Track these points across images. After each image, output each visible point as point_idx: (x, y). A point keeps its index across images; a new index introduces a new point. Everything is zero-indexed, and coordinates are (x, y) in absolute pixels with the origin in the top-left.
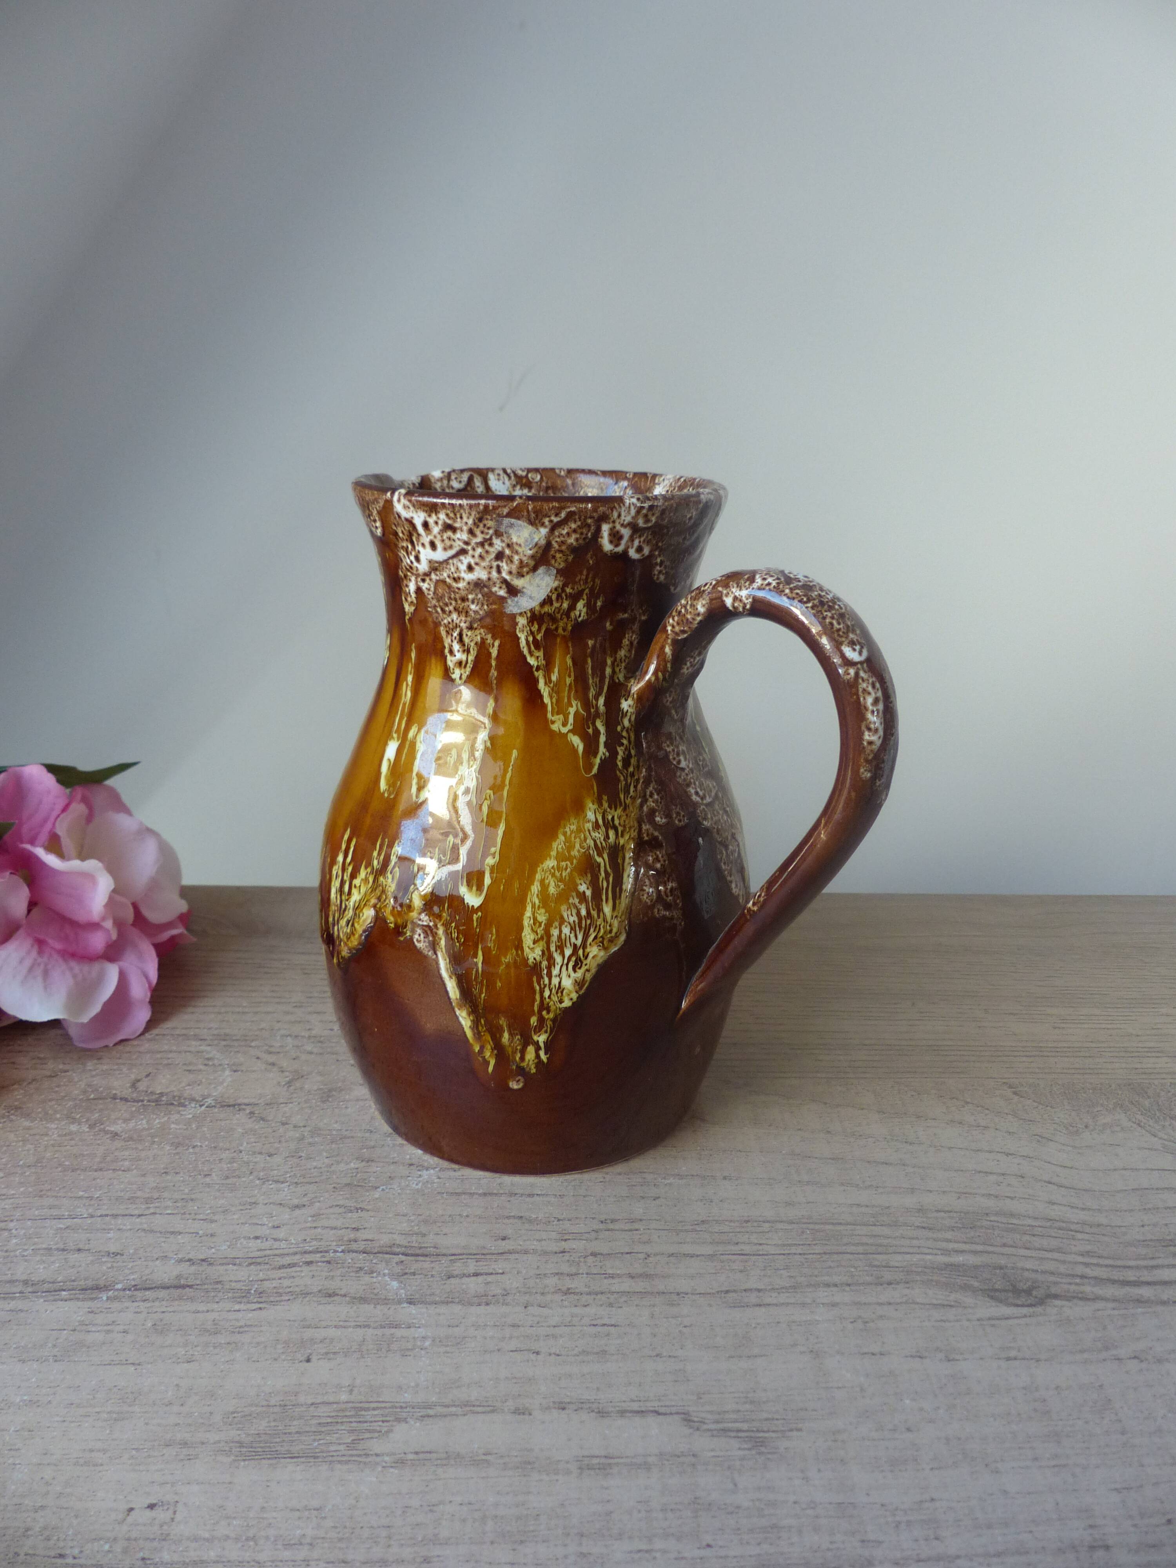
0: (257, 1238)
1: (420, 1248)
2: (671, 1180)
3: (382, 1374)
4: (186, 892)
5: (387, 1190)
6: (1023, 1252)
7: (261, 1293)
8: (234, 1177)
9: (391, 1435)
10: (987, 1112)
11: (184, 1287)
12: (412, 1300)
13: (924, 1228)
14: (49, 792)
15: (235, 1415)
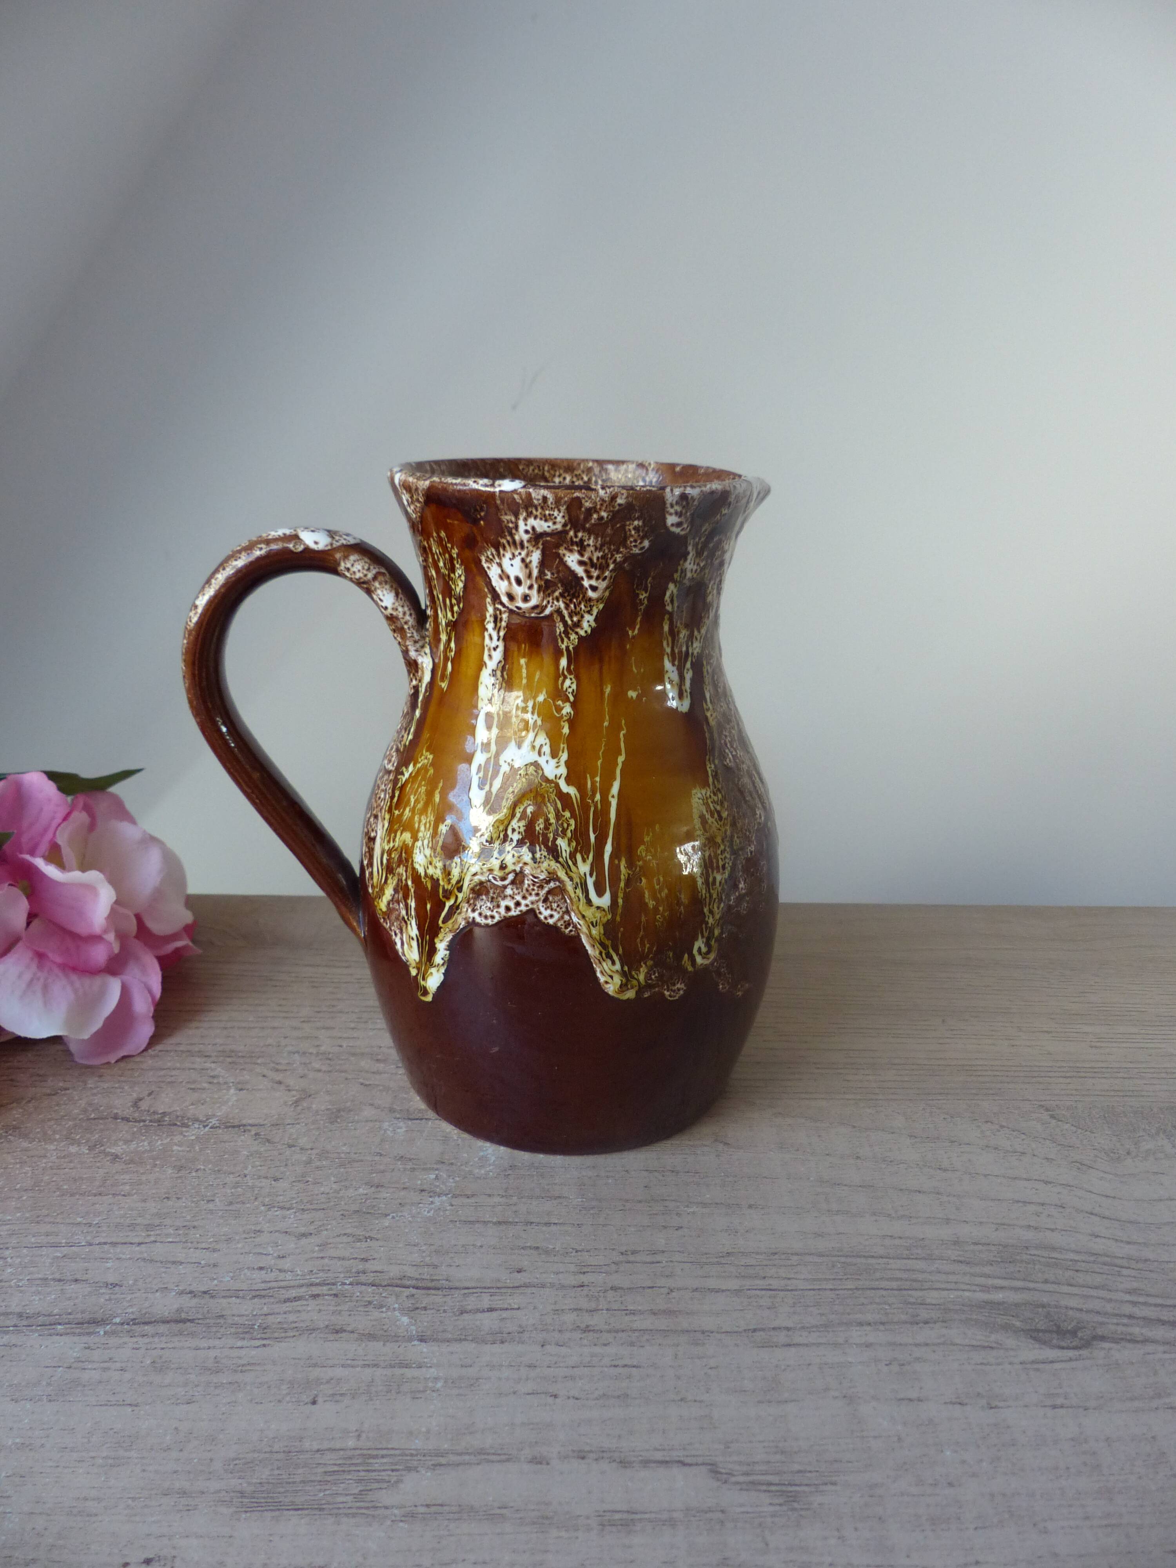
0: (261, 1268)
1: (432, 1280)
2: (694, 1209)
3: (392, 1418)
4: (192, 902)
5: (397, 1218)
6: (1066, 1289)
7: (265, 1328)
8: (237, 1203)
9: (401, 1486)
10: (1023, 1137)
11: (184, 1321)
12: (424, 1338)
13: (961, 1262)
14: (50, 800)
15: (237, 1462)
